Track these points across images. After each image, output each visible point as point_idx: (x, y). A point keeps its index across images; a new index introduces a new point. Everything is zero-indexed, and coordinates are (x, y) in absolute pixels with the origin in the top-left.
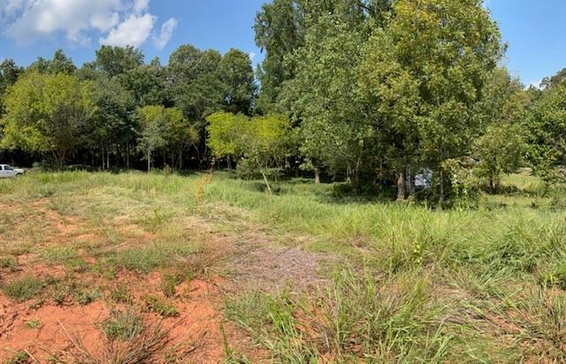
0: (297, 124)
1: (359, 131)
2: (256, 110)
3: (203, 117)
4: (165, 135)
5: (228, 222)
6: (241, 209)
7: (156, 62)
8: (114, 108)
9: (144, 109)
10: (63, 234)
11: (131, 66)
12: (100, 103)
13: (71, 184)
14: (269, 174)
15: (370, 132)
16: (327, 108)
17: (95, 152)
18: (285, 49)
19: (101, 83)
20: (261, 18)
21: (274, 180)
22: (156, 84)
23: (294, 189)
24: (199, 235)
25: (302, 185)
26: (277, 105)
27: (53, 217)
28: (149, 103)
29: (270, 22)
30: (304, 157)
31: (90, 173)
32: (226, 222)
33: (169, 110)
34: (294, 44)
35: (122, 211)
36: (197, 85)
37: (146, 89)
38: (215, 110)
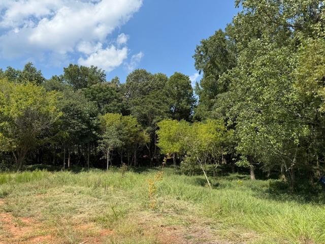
0: (233, 127)
1: (293, 131)
2: (196, 117)
3: (153, 123)
4: (122, 137)
5: (176, 215)
6: (186, 203)
7: (116, 80)
8: (78, 114)
9: (105, 117)
10: (17, 238)
11: (94, 82)
12: (65, 110)
13: (29, 184)
14: (208, 169)
15: (306, 131)
16: (259, 112)
17: (57, 152)
18: (219, 70)
19: (67, 94)
20: (200, 49)
21: (212, 176)
22: (116, 98)
23: (232, 184)
24: (151, 229)
25: (239, 181)
26: (213, 112)
27: (6, 220)
28: (109, 111)
29: (207, 51)
30: (240, 155)
31: (50, 173)
32: (175, 215)
33: (126, 117)
34: (227, 66)
35: (80, 210)
36: (149, 99)
37: (107, 101)
38: (163, 118)
